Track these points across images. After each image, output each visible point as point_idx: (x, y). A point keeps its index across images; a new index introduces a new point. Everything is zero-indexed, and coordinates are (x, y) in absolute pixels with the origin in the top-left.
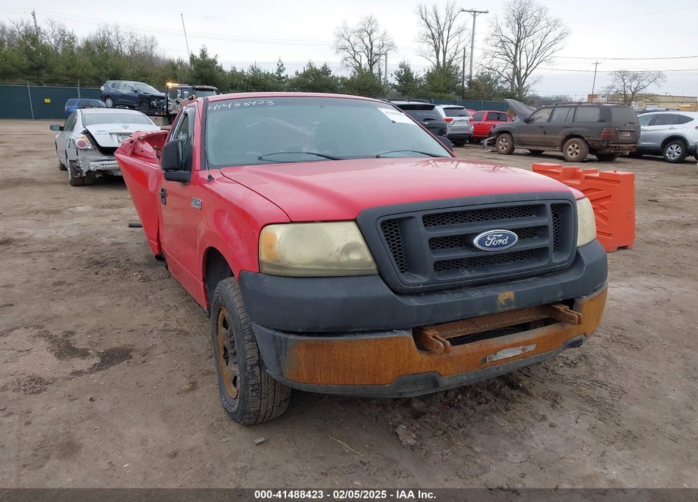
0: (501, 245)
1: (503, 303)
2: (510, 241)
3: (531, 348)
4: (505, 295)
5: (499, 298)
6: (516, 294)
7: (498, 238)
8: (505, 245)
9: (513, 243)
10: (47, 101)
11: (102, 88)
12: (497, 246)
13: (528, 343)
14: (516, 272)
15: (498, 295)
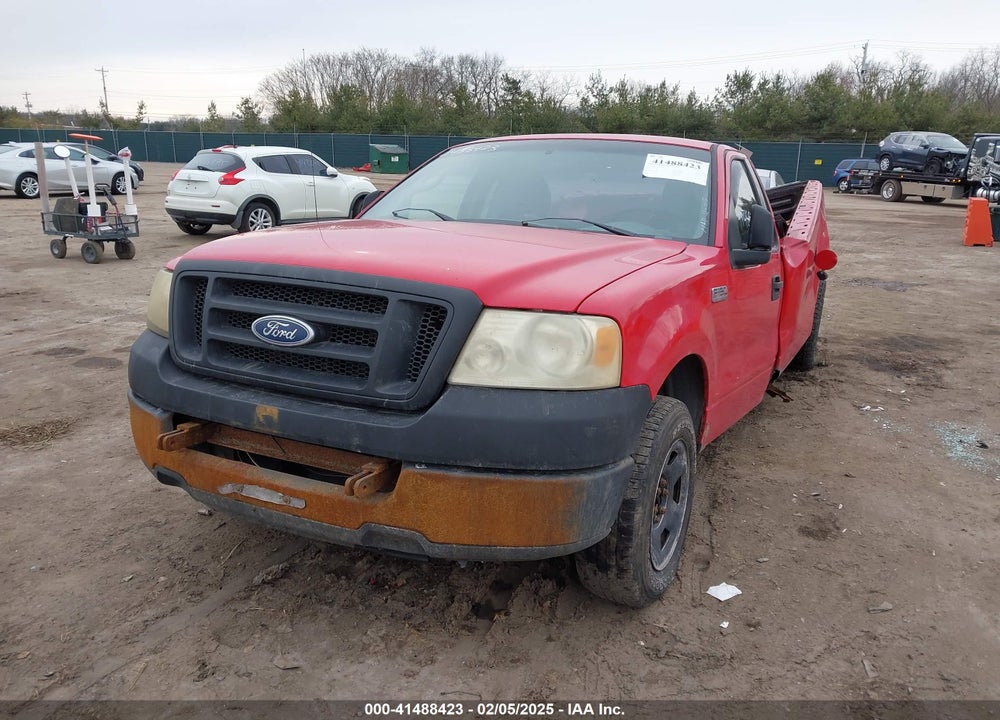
0: (283, 339)
1: (261, 419)
2: (298, 337)
3: (299, 504)
4: (267, 409)
5: (257, 411)
6: (281, 413)
7: (281, 328)
8: (289, 340)
9: (303, 342)
10: (818, 162)
11: (882, 144)
12: (278, 339)
13: (293, 494)
14: (308, 385)
15: (255, 406)
